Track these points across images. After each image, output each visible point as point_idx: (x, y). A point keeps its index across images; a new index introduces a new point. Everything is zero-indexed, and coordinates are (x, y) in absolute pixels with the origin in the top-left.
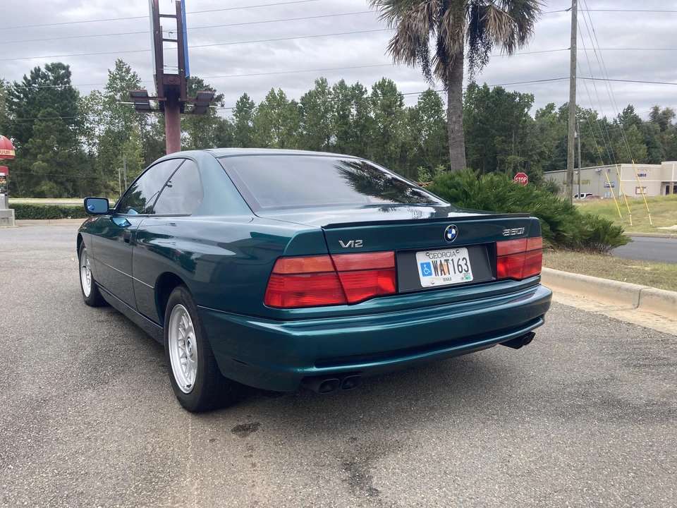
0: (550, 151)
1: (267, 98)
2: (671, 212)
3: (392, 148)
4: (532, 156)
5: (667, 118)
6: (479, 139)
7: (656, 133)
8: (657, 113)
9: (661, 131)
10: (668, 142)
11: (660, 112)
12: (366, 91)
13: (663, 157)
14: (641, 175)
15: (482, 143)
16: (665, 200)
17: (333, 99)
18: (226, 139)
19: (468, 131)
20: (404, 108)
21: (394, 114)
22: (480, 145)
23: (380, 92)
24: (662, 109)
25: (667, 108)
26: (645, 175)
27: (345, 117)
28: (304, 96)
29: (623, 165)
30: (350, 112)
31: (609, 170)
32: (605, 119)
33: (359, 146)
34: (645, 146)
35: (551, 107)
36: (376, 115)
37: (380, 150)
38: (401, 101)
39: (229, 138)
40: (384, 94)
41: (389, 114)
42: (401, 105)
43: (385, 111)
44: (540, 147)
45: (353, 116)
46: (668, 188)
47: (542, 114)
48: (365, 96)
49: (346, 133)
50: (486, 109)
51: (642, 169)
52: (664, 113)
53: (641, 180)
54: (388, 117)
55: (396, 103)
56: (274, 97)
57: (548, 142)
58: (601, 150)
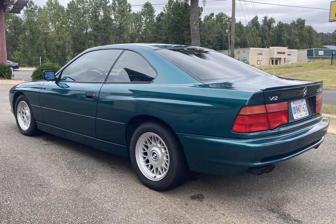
0: (213, 40)
1: (47, 3)
2: (283, 74)
3: (126, 36)
4: (204, 42)
5: (271, 23)
6: (175, 32)
7: (266, 31)
8: (266, 20)
9: (269, 30)
10: (271, 36)
11: (268, 20)
12: (109, 1)
13: (269, 44)
14: (260, 54)
15: (176, 34)
16: (278, 68)
17: (89, 5)
18: (22, 28)
19: (169, 28)
20: (131, 12)
21: (125, 16)
22: (176, 36)
23: (117, 3)
24: (269, 18)
25: (271, 18)
26: (262, 54)
27: (96, 17)
28: (69, 3)
29: (251, 48)
30: (99, 14)
31: (244, 51)
32: (240, 23)
33: (105, 34)
34: (260, 38)
35: (212, 15)
36: (115, 16)
37: (118, 37)
38: (130, 8)
39: (24, 28)
40: (120, 4)
41: (123, 16)
42: (130, 11)
43: (120, 14)
44: (208, 38)
45: (101, 16)
46: (272, 61)
47: (208, 18)
48: (108, 5)
49: (97, 26)
50: (179, 15)
51: (260, 51)
52: (270, 20)
53: (260, 56)
54: (122, 18)
55: (126, 9)
56: (52, 4)
57: (212, 35)
58: (239, 40)
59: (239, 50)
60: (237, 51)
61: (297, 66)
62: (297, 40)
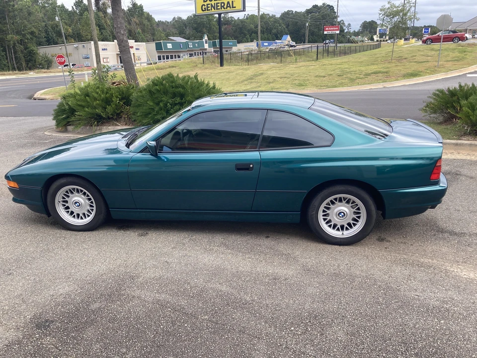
0: (39, 31)
4: (25, 35)
7: (102, 19)
11: (101, 3)
31: (84, 46)
32: (63, 6)
44: (30, 28)
51: (105, 45)
58: (70, 30)
59: (77, 45)
60: (75, 46)
61: (170, 67)
62: (139, 30)
